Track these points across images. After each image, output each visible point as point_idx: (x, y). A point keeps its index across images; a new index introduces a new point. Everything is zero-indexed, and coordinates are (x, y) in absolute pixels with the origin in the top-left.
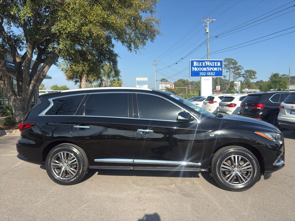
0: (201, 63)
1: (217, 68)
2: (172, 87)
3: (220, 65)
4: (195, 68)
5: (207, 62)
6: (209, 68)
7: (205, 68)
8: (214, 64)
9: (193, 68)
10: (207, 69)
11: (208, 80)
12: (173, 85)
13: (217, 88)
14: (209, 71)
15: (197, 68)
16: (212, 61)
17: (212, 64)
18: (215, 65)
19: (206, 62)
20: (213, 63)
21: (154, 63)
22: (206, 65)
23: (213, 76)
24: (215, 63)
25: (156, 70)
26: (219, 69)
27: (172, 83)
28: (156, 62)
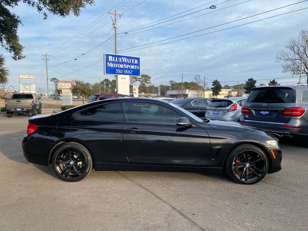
0: (117, 59)
1: (134, 66)
3: (137, 63)
4: (111, 63)
5: (124, 59)
6: (126, 66)
7: (121, 65)
9: (108, 63)
10: (124, 66)
11: (125, 78)
12: (75, 84)
14: (126, 69)
15: (113, 64)
16: (129, 58)
18: (133, 63)
19: (123, 58)
20: (130, 60)
21: (45, 58)
22: (123, 61)
23: (130, 74)
24: (133, 60)
25: (47, 67)
26: (137, 67)
27: (74, 82)
28: (47, 56)
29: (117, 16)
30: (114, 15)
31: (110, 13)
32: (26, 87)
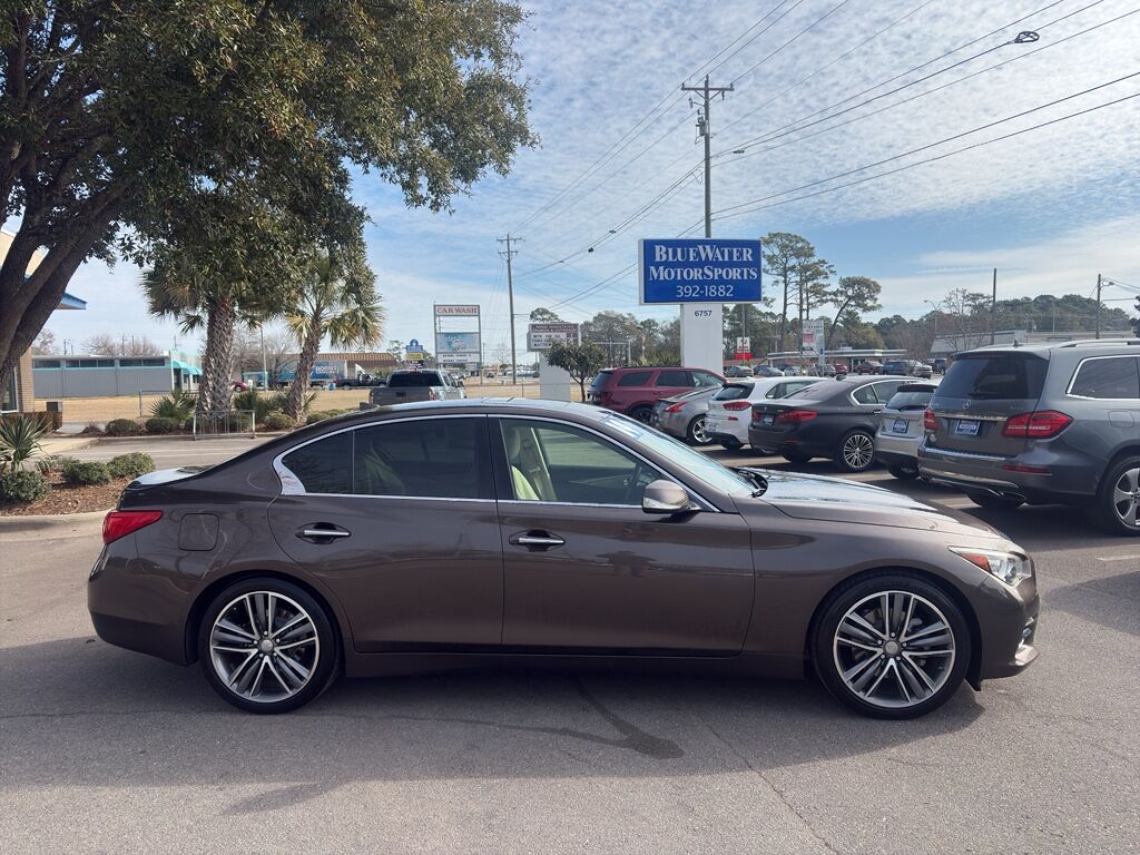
0: (683, 251)
1: (739, 271)
2: (576, 341)
3: (751, 259)
4: (661, 268)
5: (705, 249)
6: (713, 271)
7: (696, 270)
8: (731, 254)
9: (653, 268)
10: (703, 274)
11: (707, 313)
12: (580, 334)
13: (739, 344)
14: (713, 282)
15: (667, 271)
16: (721, 244)
17: (722, 254)
18: (735, 259)
19: (701, 247)
21: (504, 248)
22: (700, 258)
23: (725, 299)
24: (735, 250)
25: (510, 277)
26: (749, 272)
28: (511, 242)
29: (711, 93)
30: (703, 93)
31: (689, 89)
32: (455, 345)
